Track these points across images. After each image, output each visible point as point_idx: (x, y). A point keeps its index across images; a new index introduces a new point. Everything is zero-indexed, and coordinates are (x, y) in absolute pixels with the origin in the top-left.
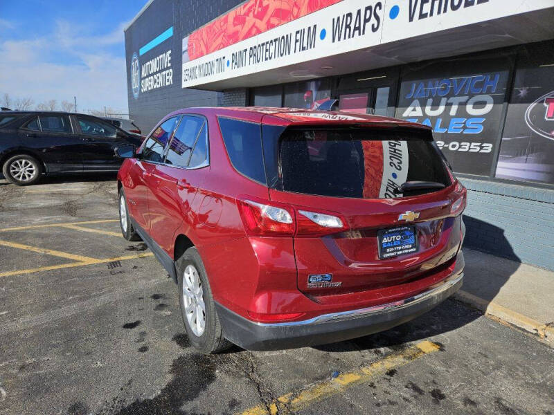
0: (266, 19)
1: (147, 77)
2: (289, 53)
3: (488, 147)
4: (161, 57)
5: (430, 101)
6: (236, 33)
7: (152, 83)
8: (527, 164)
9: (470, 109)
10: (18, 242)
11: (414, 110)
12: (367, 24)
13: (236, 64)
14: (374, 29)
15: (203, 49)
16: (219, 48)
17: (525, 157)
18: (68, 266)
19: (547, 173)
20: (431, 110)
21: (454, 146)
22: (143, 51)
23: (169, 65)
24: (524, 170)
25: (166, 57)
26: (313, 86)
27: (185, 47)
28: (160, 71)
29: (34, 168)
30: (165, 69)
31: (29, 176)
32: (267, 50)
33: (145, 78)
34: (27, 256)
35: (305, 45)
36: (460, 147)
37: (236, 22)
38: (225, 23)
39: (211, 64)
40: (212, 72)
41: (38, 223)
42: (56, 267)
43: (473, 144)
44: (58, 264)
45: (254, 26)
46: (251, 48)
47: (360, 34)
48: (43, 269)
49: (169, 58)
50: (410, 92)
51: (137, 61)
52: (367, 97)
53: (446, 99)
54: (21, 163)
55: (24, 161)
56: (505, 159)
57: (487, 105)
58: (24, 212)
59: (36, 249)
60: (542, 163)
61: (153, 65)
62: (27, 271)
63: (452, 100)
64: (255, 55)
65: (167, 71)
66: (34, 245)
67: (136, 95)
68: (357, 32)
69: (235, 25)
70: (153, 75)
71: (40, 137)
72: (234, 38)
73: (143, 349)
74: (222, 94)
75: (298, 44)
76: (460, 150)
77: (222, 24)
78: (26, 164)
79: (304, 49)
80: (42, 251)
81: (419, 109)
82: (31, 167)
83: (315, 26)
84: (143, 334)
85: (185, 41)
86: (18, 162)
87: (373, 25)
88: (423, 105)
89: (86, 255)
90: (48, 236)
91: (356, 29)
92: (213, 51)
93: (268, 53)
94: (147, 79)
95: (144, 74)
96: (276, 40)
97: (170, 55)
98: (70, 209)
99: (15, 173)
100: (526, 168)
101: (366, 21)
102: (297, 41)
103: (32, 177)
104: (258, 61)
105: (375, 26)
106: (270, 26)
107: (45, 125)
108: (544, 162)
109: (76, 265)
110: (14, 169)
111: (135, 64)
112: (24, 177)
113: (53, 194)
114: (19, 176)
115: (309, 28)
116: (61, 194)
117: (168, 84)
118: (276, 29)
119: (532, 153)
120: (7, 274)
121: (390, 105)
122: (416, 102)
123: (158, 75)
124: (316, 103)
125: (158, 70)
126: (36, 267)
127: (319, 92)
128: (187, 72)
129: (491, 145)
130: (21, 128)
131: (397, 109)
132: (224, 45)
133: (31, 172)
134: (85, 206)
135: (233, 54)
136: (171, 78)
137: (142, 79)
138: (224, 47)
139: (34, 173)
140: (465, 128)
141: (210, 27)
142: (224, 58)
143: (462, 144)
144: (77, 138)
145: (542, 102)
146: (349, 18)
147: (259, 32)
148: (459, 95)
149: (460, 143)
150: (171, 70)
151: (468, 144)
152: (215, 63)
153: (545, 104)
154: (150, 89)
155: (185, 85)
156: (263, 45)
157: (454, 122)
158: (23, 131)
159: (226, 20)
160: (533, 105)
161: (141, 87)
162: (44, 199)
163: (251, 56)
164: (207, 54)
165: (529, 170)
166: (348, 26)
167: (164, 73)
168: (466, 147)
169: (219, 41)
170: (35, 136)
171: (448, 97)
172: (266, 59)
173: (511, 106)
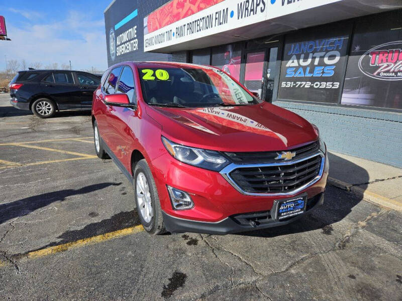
0: (197, 5)
1: (121, 45)
2: (212, 27)
3: (337, 85)
4: (130, 30)
5: (303, 56)
6: (179, 14)
7: (124, 49)
8: (360, 95)
9: (326, 60)
10: (48, 147)
11: (293, 62)
12: (258, 7)
13: (179, 34)
14: (262, 11)
15: (157, 25)
16: (167, 24)
17: (358, 90)
18: (79, 159)
19: (371, 99)
20: (303, 61)
21: (317, 85)
22: (117, 27)
23: (135, 36)
24: (358, 98)
25: (133, 31)
26: (230, 48)
27: (145, 24)
28: (129, 41)
29: (51, 107)
30: (132, 39)
31: (48, 112)
32: (198, 25)
33: (119, 46)
34: (55, 154)
35: (221, 21)
36: (320, 85)
37: (178, 7)
38: (171, 7)
39: (163, 35)
40: (164, 41)
41: (57, 138)
42: (73, 159)
43: (328, 83)
44: (73, 158)
45: (190, 9)
46: (188, 24)
47: (254, 14)
48: (66, 160)
49: (135, 31)
50: (290, 50)
51: (113, 34)
52: (264, 54)
53: (312, 54)
54: (43, 103)
55: (44, 103)
56: (347, 92)
57: (336, 58)
58: (48, 132)
59: (59, 151)
60: (369, 93)
61: (124, 36)
62: (57, 161)
63: (315, 54)
64: (190, 29)
65: (134, 41)
66: (58, 149)
67: (113, 58)
68: (252, 12)
69: (178, 8)
70: (124, 43)
71: (54, 87)
72: (177, 17)
73: (124, 194)
74: (171, 55)
75: (217, 20)
76: (321, 87)
77: (170, 7)
78: (46, 104)
79: (220, 24)
80: (63, 152)
81: (296, 61)
82: (49, 106)
83: (227, 9)
84: (124, 188)
85: (146, 20)
86: (41, 103)
87: (261, 8)
88: (298, 58)
89: (88, 154)
90: (65, 145)
91: (251, 10)
92: (164, 26)
93: (198, 27)
94: (120, 47)
95: (118, 43)
96: (203, 18)
97: (136, 29)
98: (76, 131)
99: (39, 110)
100: (359, 97)
101: (258, 5)
102: (216, 19)
103: (50, 113)
104: (193, 33)
105: (263, 9)
106: (200, 9)
107: (57, 79)
108: (370, 93)
109: (83, 158)
110: (38, 107)
111: (112, 36)
112: (45, 113)
113: (64, 123)
114: (42, 112)
115: (224, 10)
116: (69, 123)
117: (134, 49)
118: (203, 11)
119: (362, 87)
120: (46, 162)
121: (278, 59)
122: (294, 56)
123: (128, 43)
124: (232, 60)
125: (128, 40)
126: (61, 159)
127: (234, 52)
128: (147, 41)
129: (338, 83)
130: (42, 81)
131: (283, 62)
132: (171, 22)
133: (49, 109)
134: (84, 130)
135: (177, 28)
136: (136, 45)
137: (117, 46)
138: (171, 23)
139: (51, 110)
140: (323, 73)
141: (162, 10)
142: (171, 31)
143: (322, 83)
144: (77, 87)
145: (368, 54)
146: (247, 3)
147: (193, 13)
148: (320, 51)
149: (320, 82)
150: (137, 40)
151: (325, 83)
152: (166, 34)
153: (370, 56)
154: (122, 53)
155: (146, 50)
156: (196, 21)
157: (317, 69)
158: (43, 83)
159: (172, 5)
160: (363, 56)
161: (116, 53)
162: (59, 125)
163: (188, 29)
164: (160, 28)
165: (361, 99)
166: (247, 9)
167: (132, 42)
168: (324, 85)
169: (168, 19)
170: (51, 86)
171: (313, 53)
172: (198, 31)
173: (350, 57)
